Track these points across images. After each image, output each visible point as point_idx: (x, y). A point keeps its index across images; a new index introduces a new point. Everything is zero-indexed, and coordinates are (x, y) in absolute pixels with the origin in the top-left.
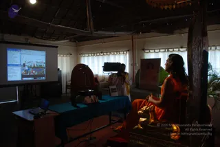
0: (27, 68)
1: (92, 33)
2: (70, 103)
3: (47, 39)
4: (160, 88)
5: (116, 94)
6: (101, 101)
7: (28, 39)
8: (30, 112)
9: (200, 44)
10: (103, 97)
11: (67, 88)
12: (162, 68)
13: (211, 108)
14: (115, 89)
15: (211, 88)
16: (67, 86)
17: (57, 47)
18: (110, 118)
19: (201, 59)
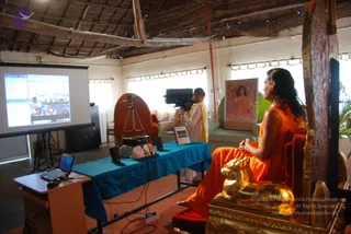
0: (39, 105)
1: (142, 42)
2: (110, 158)
3: (72, 55)
4: (258, 127)
5: (187, 140)
6: (161, 154)
7: (40, 58)
8: (43, 178)
9: (324, 47)
10: (165, 146)
11: (108, 134)
12: (260, 94)
13: (345, 158)
14: (184, 132)
15: (345, 124)
16: (108, 130)
17: (87, 68)
18: (179, 179)
19: (326, 73)
